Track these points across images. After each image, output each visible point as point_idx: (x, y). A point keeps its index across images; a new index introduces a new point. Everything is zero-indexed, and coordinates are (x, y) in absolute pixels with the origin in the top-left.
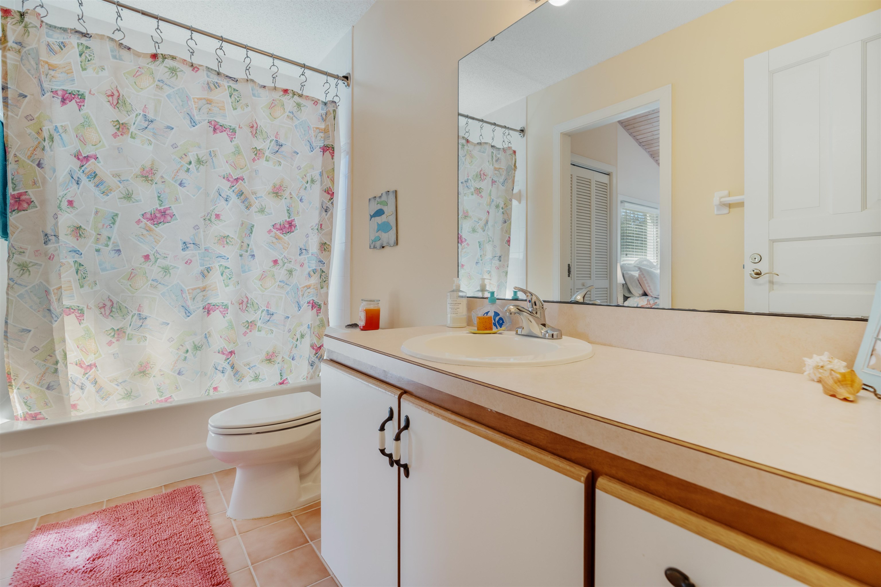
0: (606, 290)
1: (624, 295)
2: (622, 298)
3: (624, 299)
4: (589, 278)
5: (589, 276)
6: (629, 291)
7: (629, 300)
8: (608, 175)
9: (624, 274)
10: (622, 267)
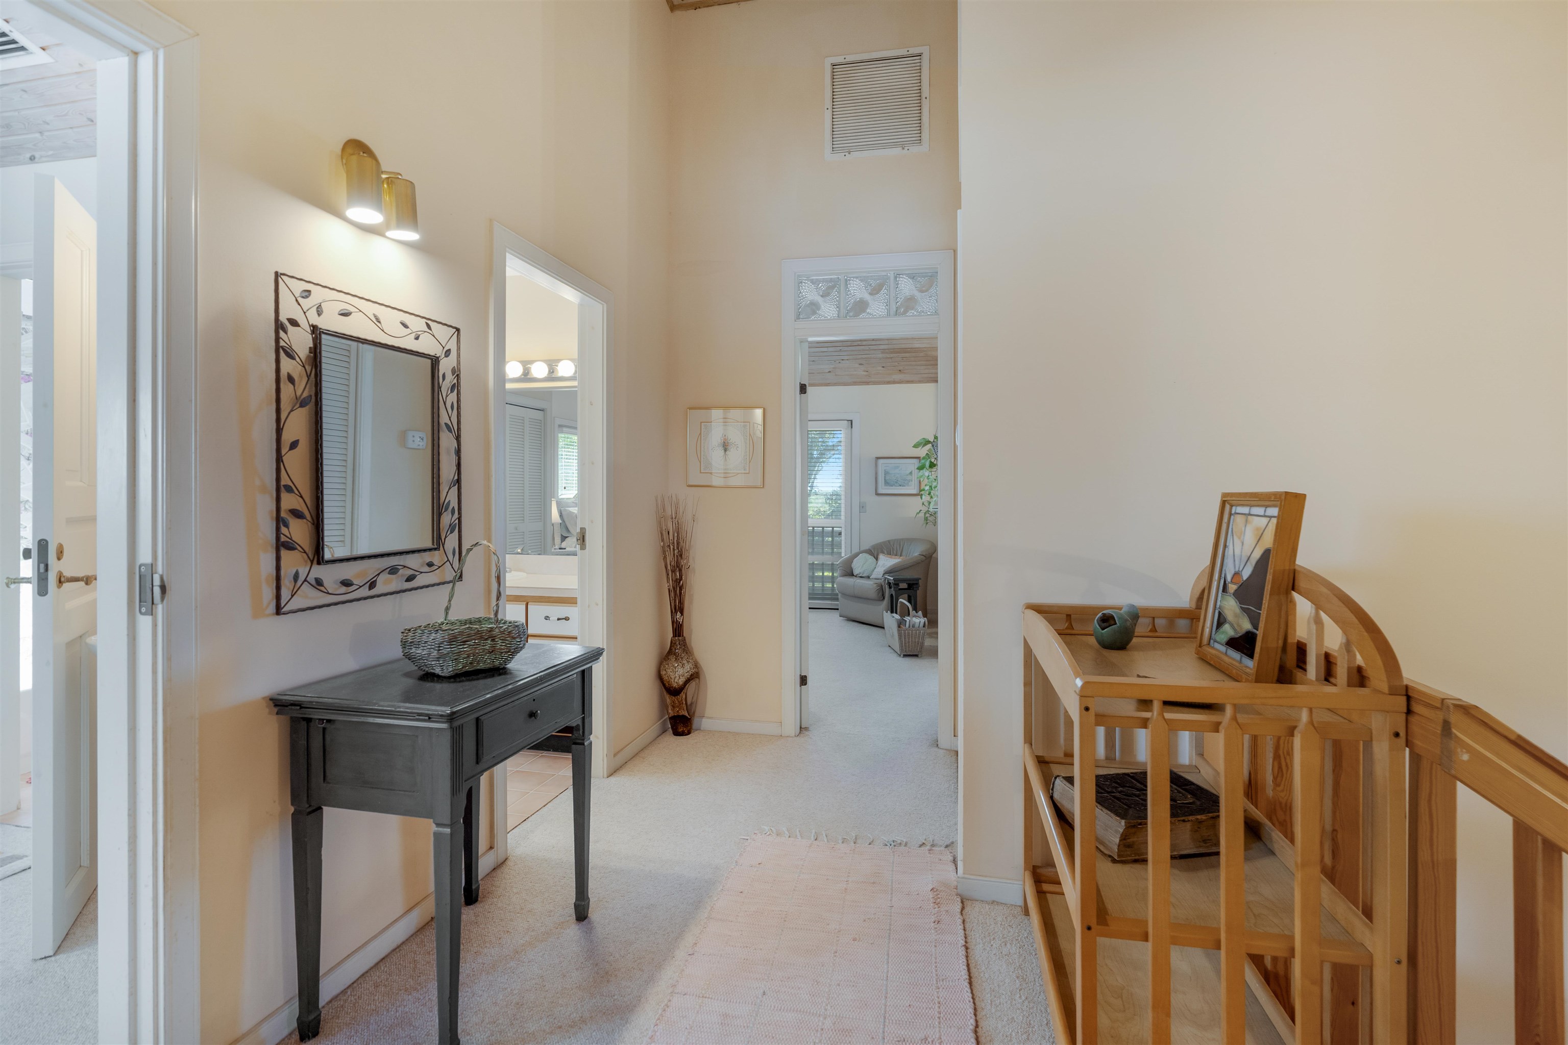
0: (540, 532)
1: (562, 535)
2: (560, 539)
3: (561, 540)
4: (522, 521)
5: (522, 519)
6: (568, 530)
7: (567, 540)
8: (542, 410)
9: (562, 511)
10: (559, 504)
